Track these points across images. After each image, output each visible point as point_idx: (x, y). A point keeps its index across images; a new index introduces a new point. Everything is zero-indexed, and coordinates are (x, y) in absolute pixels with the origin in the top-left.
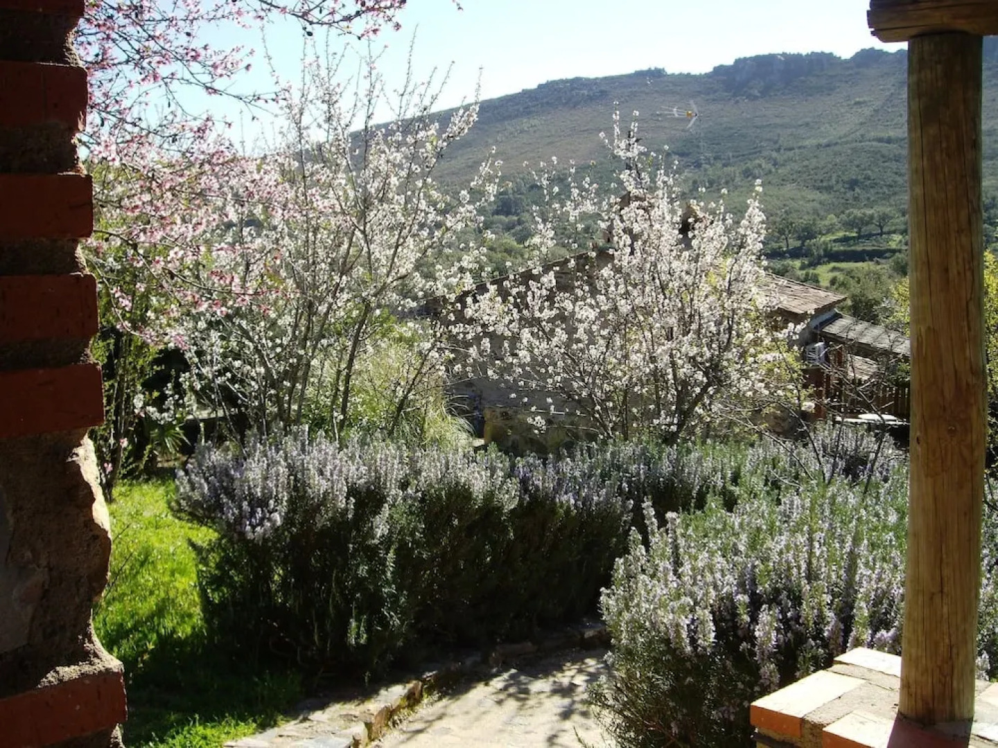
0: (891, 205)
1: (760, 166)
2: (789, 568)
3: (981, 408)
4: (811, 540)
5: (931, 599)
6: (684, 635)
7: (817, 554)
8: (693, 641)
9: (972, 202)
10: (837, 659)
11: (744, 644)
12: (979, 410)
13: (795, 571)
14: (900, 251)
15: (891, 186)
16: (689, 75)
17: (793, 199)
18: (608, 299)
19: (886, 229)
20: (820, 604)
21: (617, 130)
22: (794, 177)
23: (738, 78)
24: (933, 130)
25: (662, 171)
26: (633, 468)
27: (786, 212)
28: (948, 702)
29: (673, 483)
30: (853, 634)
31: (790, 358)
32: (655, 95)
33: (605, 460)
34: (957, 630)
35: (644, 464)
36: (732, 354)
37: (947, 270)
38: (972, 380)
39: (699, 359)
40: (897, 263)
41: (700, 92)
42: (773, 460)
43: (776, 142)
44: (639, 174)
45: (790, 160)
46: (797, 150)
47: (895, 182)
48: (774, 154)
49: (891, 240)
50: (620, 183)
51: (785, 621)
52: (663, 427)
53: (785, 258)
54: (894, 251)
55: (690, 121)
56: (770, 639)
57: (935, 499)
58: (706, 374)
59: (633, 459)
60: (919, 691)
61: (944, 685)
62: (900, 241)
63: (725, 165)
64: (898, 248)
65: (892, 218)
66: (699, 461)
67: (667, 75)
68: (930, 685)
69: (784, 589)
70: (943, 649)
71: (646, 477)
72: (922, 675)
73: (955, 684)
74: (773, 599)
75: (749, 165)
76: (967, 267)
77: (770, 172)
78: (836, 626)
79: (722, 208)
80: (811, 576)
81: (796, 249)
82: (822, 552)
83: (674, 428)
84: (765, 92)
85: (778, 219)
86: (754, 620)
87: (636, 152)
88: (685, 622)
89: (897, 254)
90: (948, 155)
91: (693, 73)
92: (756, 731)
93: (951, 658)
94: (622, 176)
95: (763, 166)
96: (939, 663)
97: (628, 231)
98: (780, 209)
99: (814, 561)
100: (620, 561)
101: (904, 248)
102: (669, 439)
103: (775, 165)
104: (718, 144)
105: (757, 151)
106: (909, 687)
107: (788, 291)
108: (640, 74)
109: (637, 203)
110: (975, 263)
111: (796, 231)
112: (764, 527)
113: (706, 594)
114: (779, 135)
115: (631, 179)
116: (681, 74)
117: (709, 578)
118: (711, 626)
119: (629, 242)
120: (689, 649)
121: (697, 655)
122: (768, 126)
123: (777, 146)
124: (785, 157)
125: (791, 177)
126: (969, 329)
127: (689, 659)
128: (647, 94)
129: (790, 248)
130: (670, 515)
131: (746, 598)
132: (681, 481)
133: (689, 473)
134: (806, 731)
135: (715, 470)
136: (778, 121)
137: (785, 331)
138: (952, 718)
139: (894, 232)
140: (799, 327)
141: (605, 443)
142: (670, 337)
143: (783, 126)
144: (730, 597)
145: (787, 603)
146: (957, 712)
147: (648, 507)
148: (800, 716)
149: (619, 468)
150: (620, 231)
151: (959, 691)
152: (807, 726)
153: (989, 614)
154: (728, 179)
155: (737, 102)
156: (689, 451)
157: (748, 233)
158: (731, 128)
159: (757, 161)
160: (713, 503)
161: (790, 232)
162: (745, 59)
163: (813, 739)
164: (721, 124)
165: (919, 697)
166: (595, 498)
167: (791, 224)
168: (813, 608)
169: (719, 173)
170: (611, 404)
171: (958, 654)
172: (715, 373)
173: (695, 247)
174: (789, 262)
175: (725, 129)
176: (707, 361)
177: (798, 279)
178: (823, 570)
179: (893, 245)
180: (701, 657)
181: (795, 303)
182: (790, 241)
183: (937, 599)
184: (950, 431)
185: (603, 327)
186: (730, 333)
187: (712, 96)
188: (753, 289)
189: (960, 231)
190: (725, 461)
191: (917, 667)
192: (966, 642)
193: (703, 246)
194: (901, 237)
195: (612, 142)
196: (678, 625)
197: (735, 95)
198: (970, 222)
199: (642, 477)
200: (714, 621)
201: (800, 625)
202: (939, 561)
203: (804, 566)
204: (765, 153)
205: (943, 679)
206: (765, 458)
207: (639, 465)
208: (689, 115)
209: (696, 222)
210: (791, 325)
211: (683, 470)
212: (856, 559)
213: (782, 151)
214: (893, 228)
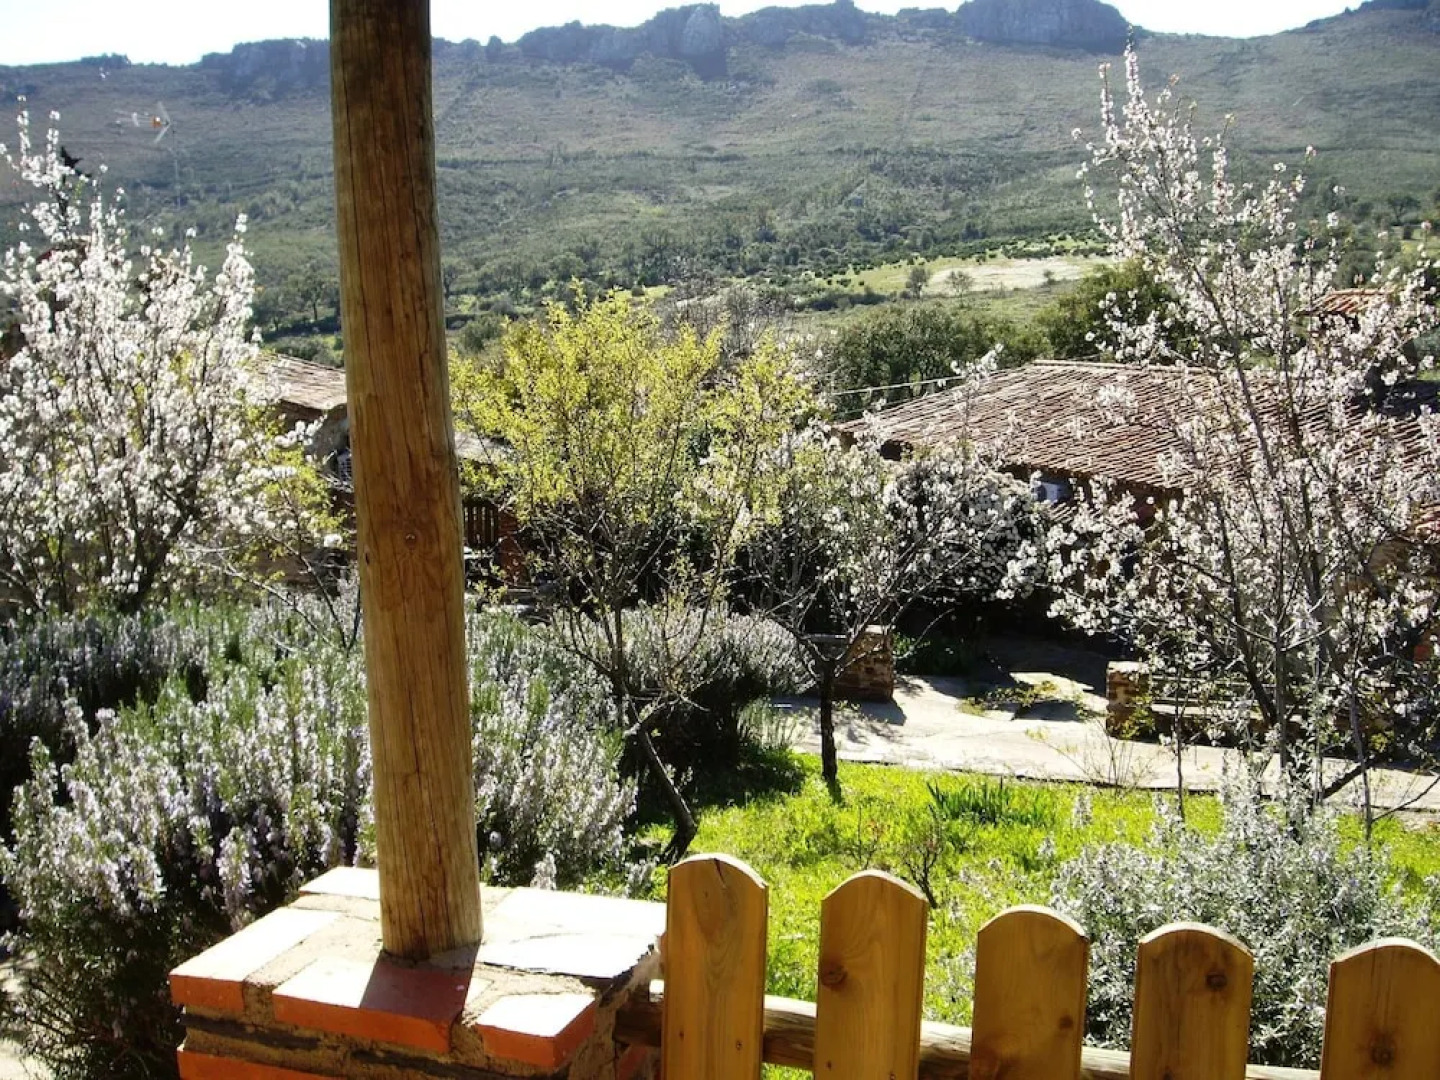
0: (460, 255)
1: (273, 201)
2: (267, 770)
3: (450, 506)
4: (293, 726)
5: (406, 783)
6: (114, 887)
7: (304, 745)
8: (132, 896)
9: (420, 213)
10: (303, 889)
11: (207, 888)
12: (446, 507)
13: (275, 774)
14: (473, 318)
15: (459, 228)
16: (164, 66)
17: (322, 249)
18: (23, 400)
19: (453, 288)
20: (310, 814)
21: (25, 142)
22: (323, 216)
23: (239, 72)
24: (363, 113)
25: (99, 205)
26: (75, 652)
27: (312, 267)
28: (443, 925)
29: (137, 668)
30: (358, 851)
31: (308, 473)
32: (115, 95)
33: (31, 646)
34: (445, 821)
35: (92, 645)
36: (215, 472)
37: (389, 312)
38: (434, 467)
39: (168, 483)
40: (470, 335)
41: (182, 93)
42: (288, 621)
43: (296, 167)
44: (63, 210)
45: (317, 192)
46: (325, 179)
47: (465, 222)
48: (294, 184)
49: (462, 302)
50: (34, 221)
51: (263, 846)
52: (117, 588)
53: (314, 333)
54: (465, 319)
55: (157, 133)
56: (240, 876)
57: (397, 641)
58: (179, 505)
59: (77, 638)
60: (403, 916)
61: (435, 902)
62: (474, 305)
63: (223, 201)
64: (471, 313)
65: (462, 272)
66: (175, 632)
67: (130, 65)
68: (417, 905)
69: (263, 801)
70: (428, 852)
71: (96, 664)
72: (404, 892)
73: (450, 898)
74: (246, 818)
75: (257, 200)
76: (418, 306)
77: (288, 210)
78: (333, 844)
79: (189, 257)
80: (299, 776)
81: (328, 319)
82: (311, 741)
83: (133, 588)
84: (277, 96)
85: (301, 278)
86: (218, 852)
87: (57, 176)
88: (111, 868)
89: (469, 322)
90: (385, 148)
91: (171, 63)
92: (184, 1011)
93: (440, 861)
94: (35, 213)
95: (278, 201)
96: (425, 872)
97: (48, 296)
98: (303, 262)
99: (302, 757)
100: (20, 790)
101: (479, 313)
102: (129, 604)
103: (295, 198)
104: (210, 169)
105: (266, 181)
106: (390, 912)
107: (310, 380)
108: (89, 63)
109: (61, 255)
110: (430, 299)
111: (327, 294)
112: (227, 715)
113: (145, 823)
114: (300, 157)
115: (50, 218)
116: (152, 65)
117: (148, 798)
118: (155, 868)
119: (47, 312)
120: (125, 908)
121: (141, 915)
122: (284, 142)
123: (298, 172)
124: (309, 188)
125: (319, 217)
126: (426, 394)
127: (129, 923)
128: (100, 92)
129: (320, 318)
130: (103, 714)
131: (206, 822)
132: (149, 665)
133: (159, 652)
134: (251, 999)
135: (199, 644)
136: (298, 136)
137: (292, 433)
138: (451, 946)
139: (465, 292)
140: (314, 427)
141: (31, 619)
142: (121, 453)
143: (307, 144)
144: (183, 821)
145: (265, 821)
146: (458, 939)
147: (71, 705)
148: (240, 978)
149: (53, 654)
150: (33, 297)
151: (457, 907)
152: (252, 991)
153: (559, 800)
154: (227, 220)
155: (238, 108)
156: (159, 621)
157: (227, 293)
158: (228, 146)
159: (268, 195)
160: (172, 689)
161: (318, 296)
162: (249, 45)
163: (264, 1009)
164: (214, 141)
165: (404, 924)
166: (16, 704)
167: (321, 284)
168: (301, 823)
169: (214, 212)
170: (41, 561)
171: (449, 856)
172: (190, 499)
173: (152, 318)
174: (319, 339)
175: (221, 148)
176: (179, 485)
177: (332, 362)
178: (314, 767)
179: (464, 310)
180: (147, 916)
181: (318, 395)
182: (320, 309)
183: (413, 782)
184: (409, 542)
185: (20, 442)
186: (210, 442)
187: (200, 99)
188: (239, 376)
189: (406, 256)
190: (216, 629)
191: (396, 882)
192: (460, 839)
193: (162, 316)
194: (474, 298)
195: (17, 160)
196: (101, 874)
197: (233, 98)
198: (419, 243)
199: (90, 664)
200: (158, 860)
201: (286, 850)
202: (409, 729)
203: (288, 764)
204: (281, 183)
205: (433, 894)
206: (277, 620)
207: (83, 646)
208: (156, 124)
209: (150, 279)
210: (300, 425)
211: (151, 650)
212: (354, 745)
213: (305, 180)
214: (464, 287)
